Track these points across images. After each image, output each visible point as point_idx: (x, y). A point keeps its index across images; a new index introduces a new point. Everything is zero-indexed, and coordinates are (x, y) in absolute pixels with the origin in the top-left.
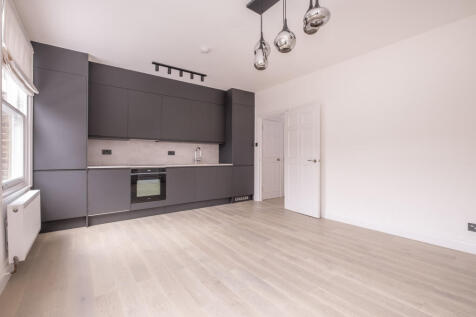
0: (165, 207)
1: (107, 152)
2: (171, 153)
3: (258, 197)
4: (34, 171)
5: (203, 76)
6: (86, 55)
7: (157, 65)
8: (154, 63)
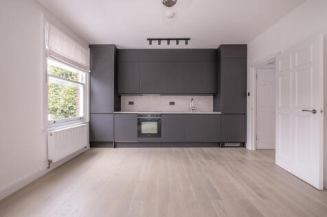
0: (161, 143)
1: (131, 103)
2: (172, 103)
3: (250, 145)
4: (90, 114)
5: (187, 40)
6: (114, 45)
7: (150, 40)
8: (148, 39)
